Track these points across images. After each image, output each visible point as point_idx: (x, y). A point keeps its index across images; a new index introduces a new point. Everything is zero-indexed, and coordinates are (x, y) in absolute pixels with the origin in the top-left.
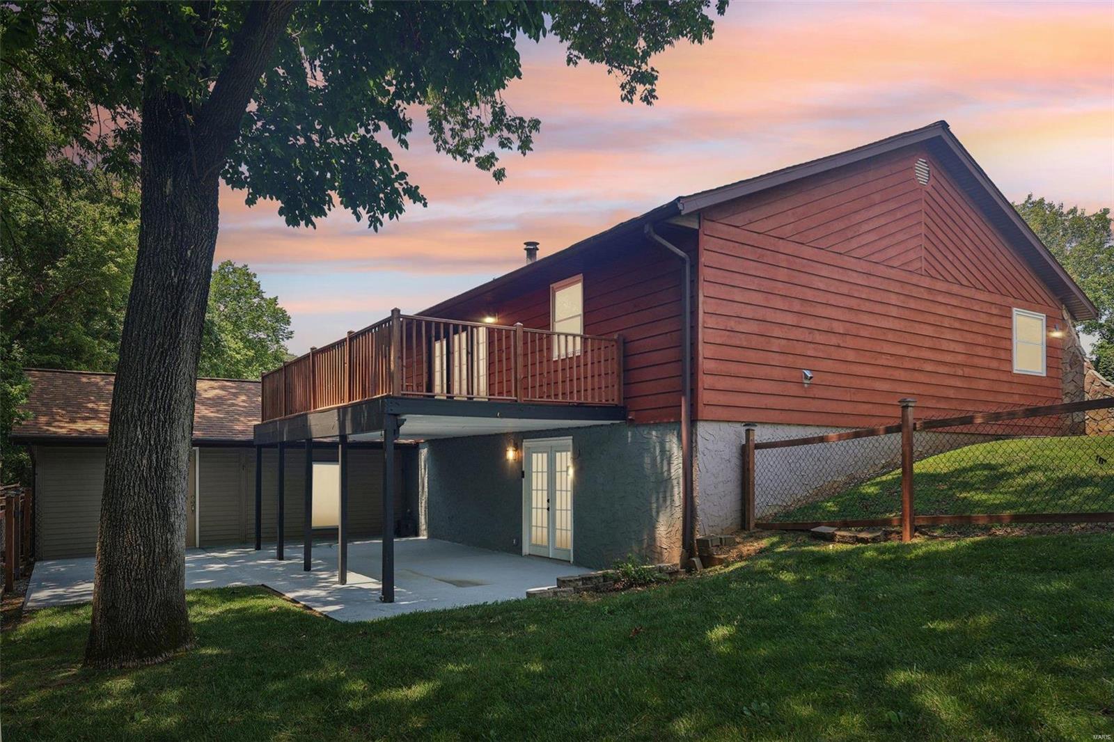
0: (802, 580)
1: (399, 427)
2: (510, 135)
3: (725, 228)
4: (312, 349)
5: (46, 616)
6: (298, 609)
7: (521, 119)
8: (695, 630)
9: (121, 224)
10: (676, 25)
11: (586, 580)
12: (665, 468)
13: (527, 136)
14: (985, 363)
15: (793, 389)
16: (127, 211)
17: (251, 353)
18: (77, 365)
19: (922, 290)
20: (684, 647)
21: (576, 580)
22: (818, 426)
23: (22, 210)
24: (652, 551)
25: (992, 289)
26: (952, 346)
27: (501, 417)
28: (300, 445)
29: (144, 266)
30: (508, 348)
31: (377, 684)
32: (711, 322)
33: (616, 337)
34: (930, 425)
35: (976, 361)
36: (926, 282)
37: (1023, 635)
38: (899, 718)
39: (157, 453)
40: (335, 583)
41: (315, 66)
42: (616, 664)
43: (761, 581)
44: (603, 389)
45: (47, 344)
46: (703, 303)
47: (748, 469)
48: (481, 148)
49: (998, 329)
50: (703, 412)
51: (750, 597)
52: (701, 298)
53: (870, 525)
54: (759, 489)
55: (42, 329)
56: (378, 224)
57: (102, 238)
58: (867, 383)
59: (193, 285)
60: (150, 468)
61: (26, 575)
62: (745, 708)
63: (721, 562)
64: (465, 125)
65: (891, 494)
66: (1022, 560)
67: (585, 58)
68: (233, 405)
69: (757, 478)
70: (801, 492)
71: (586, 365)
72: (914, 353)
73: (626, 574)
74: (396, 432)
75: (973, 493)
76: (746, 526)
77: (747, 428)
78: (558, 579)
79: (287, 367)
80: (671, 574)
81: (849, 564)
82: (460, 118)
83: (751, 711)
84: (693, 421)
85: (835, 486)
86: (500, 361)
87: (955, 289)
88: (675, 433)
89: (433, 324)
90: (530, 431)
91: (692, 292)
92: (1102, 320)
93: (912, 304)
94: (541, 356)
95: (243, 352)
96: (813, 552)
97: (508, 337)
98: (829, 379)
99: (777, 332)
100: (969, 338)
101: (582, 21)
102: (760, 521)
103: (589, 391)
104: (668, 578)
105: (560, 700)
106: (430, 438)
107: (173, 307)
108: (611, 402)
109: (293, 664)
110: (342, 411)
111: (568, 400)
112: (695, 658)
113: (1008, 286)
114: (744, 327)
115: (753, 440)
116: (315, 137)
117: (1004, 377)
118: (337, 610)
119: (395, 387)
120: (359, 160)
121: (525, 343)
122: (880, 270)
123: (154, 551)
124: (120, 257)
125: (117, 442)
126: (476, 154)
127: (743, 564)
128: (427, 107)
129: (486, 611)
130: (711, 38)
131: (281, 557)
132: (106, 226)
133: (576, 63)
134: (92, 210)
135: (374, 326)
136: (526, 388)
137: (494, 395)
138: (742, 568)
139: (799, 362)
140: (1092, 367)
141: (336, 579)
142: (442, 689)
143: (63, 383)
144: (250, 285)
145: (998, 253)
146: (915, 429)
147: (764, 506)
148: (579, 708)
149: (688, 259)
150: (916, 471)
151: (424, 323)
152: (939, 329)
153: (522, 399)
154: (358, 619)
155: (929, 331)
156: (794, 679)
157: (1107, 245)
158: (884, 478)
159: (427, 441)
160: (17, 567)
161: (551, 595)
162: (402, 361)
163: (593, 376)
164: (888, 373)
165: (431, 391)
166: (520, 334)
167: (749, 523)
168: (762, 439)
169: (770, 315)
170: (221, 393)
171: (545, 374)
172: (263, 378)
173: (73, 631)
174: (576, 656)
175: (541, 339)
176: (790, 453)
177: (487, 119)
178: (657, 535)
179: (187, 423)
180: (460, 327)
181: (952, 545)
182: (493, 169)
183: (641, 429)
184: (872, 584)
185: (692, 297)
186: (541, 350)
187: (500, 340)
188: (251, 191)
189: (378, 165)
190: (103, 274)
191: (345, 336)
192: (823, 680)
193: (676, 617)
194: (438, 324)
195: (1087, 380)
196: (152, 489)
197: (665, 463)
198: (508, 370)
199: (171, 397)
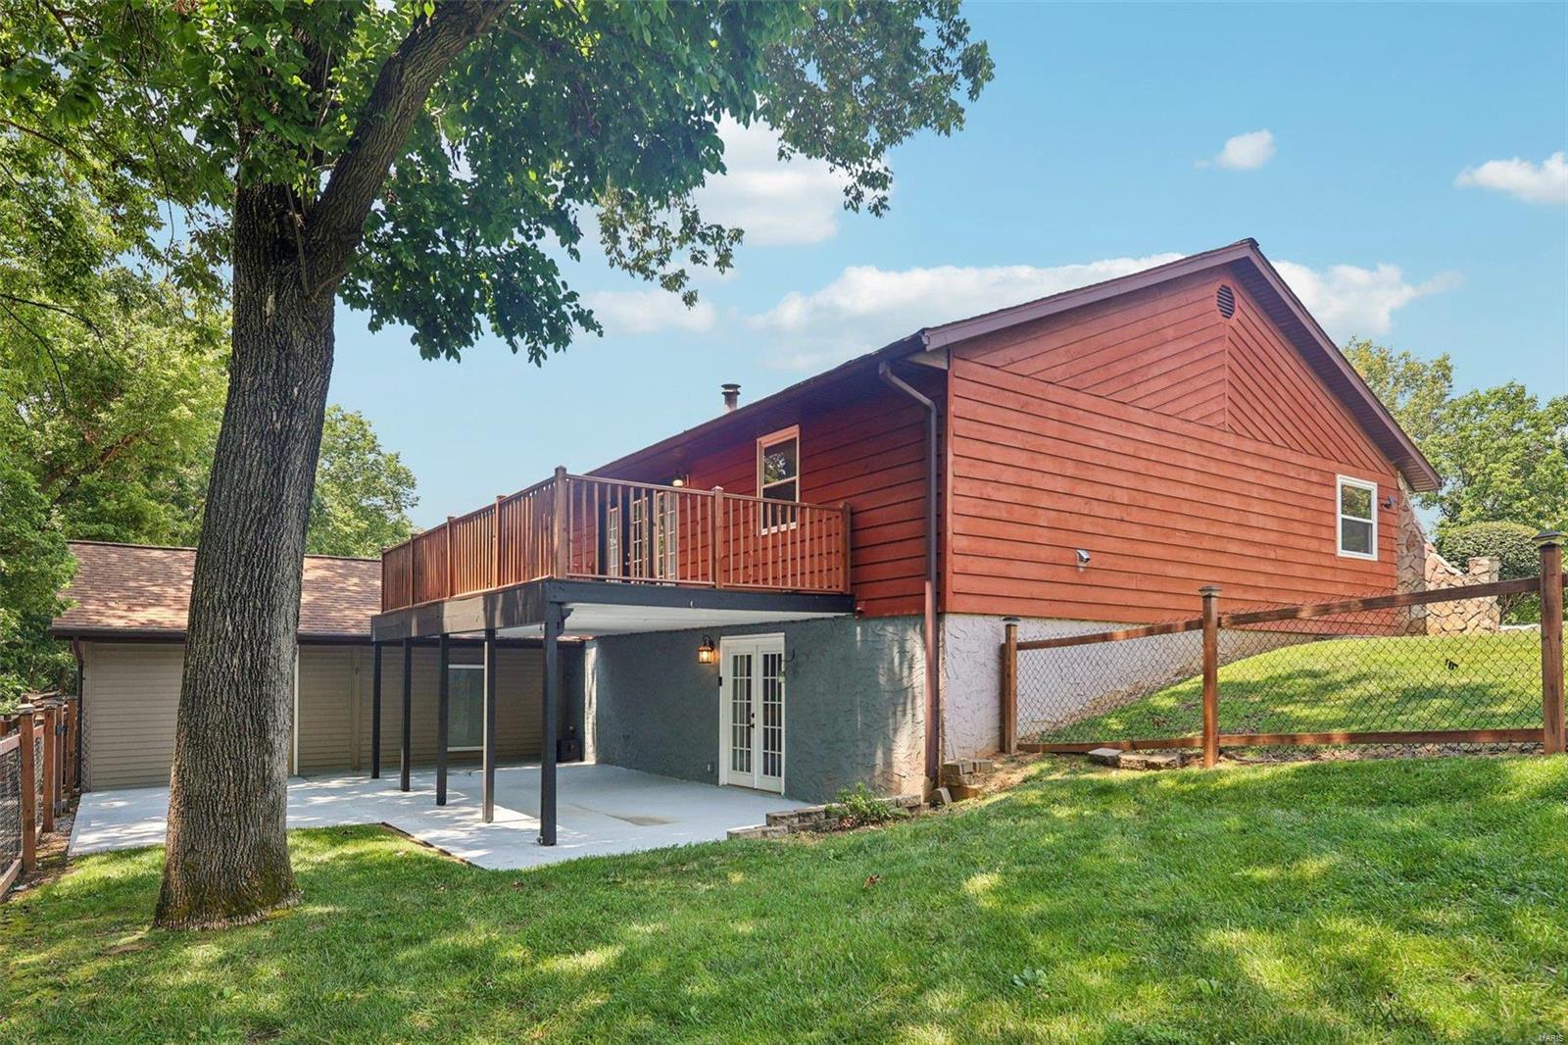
0: (1081, 817)
1: (563, 619)
2: (705, 247)
3: (981, 368)
4: (449, 518)
5: (100, 864)
6: (431, 855)
7: (719, 227)
8: (945, 880)
9: (197, 355)
10: (916, 112)
11: (804, 816)
12: (906, 673)
13: (727, 250)
14: (1303, 543)
15: (1066, 574)
16: (206, 337)
17: (364, 525)
18: (137, 537)
19: (1225, 450)
20: (933, 901)
21: (791, 816)
22: (1096, 621)
23: (63, 336)
24: (889, 780)
25: (1311, 450)
26: (1261, 522)
27: (696, 606)
28: (433, 643)
29: (236, 406)
30: (704, 518)
31: (540, 949)
32: (964, 487)
33: (841, 505)
34: (1239, 621)
35: (1292, 541)
36: (1230, 440)
37: (1361, 882)
38: (1212, 988)
39: (252, 649)
40: (477, 821)
41: (459, 153)
42: (848, 922)
43: (1026, 817)
44: (825, 572)
45: (95, 510)
46: (954, 463)
47: (1009, 676)
48: (667, 262)
49: (1319, 501)
50: (952, 601)
51: (1014, 838)
52: (950, 458)
53: (1164, 746)
54: (1023, 701)
55: (91, 490)
56: (541, 357)
57: (171, 373)
58: (1156, 568)
59: (301, 432)
60: (243, 669)
61: (69, 810)
62: (1015, 977)
63: (976, 793)
64: (646, 233)
65: (1189, 707)
66: (1354, 791)
67: (801, 151)
68: (342, 590)
69: (1020, 687)
70: (1076, 704)
71: (803, 541)
72: (1215, 531)
73: (854, 809)
74: (560, 627)
75: (1292, 707)
76: (1007, 748)
77: (1008, 623)
78: (767, 816)
79: (416, 540)
80: (911, 809)
81: (1138, 796)
82: (642, 225)
83: (1022, 980)
84: (940, 614)
85: (1119, 696)
86: (694, 535)
87: (1266, 449)
88: (918, 628)
89: (609, 487)
90: (729, 626)
91: (938, 449)
92: (1443, 493)
93: (1213, 468)
94: (746, 529)
95: (354, 522)
96: (1091, 782)
97: (704, 505)
98: (1110, 562)
99: (1046, 501)
100: (1283, 511)
101: (797, 105)
102: (1023, 742)
103: (807, 576)
104: (908, 814)
105: (779, 968)
106: (599, 635)
107: (274, 461)
108: (834, 588)
109: (429, 924)
110: (489, 599)
111: (781, 586)
112: (948, 915)
113: (1331, 446)
114: (1004, 495)
115: (1015, 639)
116: (460, 244)
117: (1326, 562)
118: (484, 856)
119: (560, 567)
120: (516, 275)
121: (726, 513)
122: (1174, 425)
123: (247, 778)
124: (194, 397)
125: (199, 636)
126: (661, 271)
127: (1003, 796)
128: (599, 210)
129: (677, 855)
130: (961, 129)
131: (406, 788)
132: (176, 357)
133: (790, 158)
134: (159, 336)
135: (532, 489)
136: (727, 571)
137: (685, 578)
138: (1002, 801)
139: (1073, 540)
140: (1434, 549)
141: (480, 816)
142: (626, 954)
143: (120, 560)
144: (364, 436)
145: (1319, 407)
146: (1219, 625)
147: (1028, 723)
148: (804, 977)
149: (934, 408)
150: (1221, 679)
151: (596, 486)
152: (1245, 499)
153: (721, 584)
154: (511, 867)
155: (1233, 502)
156: (1076, 940)
157: (1447, 399)
158: (1180, 688)
159: (595, 638)
160: (58, 800)
161: (760, 835)
162: (569, 533)
163: (812, 556)
164: (1185, 555)
165: (605, 573)
166: (719, 500)
167: (1009, 745)
168: (1027, 636)
169: (1037, 480)
170: (327, 573)
171: (751, 553)
172: (384, 555)
173: (136, 884)
174: (796, 912)
175: (746, 508)
176: (1062, 656)
177: (675, 227)
178: (894, 760)
179: (291, 610)
180: (644, 491)
181: (1267, 772)
182: (683, 291)
183: (872, 623)
184: (1168, 821)
185: (939, 456)
186: (746, 522)
187: (694, 508)
188: (375, 312)
189: (541, 283)
190: (171, 420)
191: (494, 501)
192: (1113, 941)
193: (921, 863)
194: (614, 487)
195: (1429, 566)
196: (244, 697)
197: (906, 665)
198: (704, 547)
199: (271, 578)
